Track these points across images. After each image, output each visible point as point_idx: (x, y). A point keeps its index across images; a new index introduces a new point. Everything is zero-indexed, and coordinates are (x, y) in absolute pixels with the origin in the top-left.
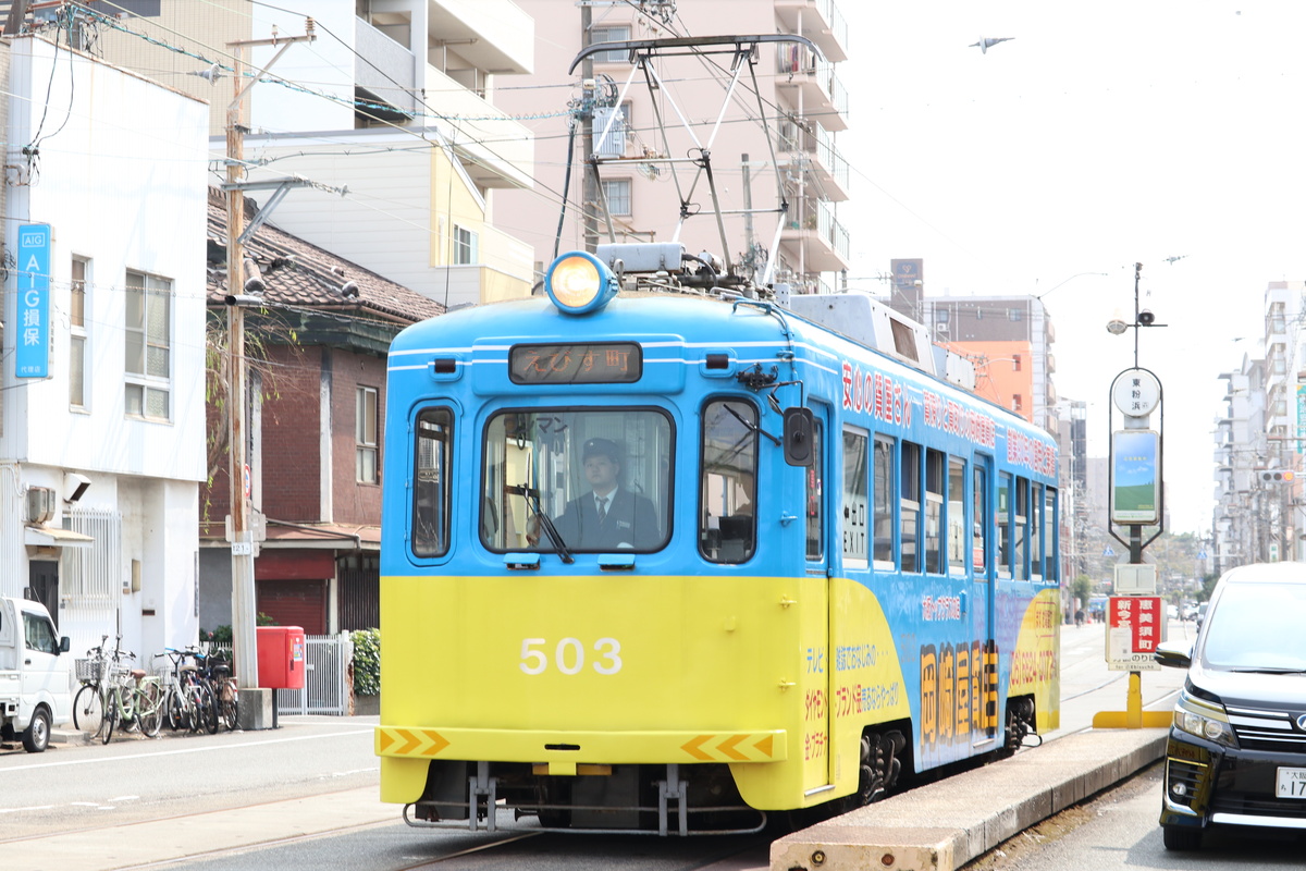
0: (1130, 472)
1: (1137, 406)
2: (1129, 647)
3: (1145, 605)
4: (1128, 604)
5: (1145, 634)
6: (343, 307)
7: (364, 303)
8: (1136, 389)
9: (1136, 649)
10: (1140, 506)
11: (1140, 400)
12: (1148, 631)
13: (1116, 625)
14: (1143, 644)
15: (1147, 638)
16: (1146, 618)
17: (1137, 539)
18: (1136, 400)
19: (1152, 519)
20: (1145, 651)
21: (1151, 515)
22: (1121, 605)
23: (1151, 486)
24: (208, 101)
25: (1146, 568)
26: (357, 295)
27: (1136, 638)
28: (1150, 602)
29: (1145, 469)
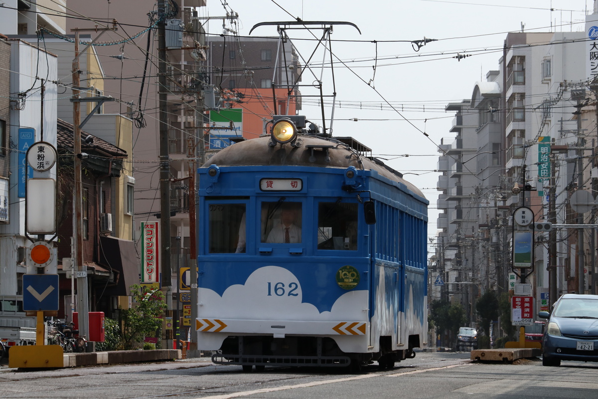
0: (521, 248)
1: (524, 222)
2: (521, 317)
3: (527, 300)
4: (520, 299)
5: (527, 311)
6: (88, 149)
7: (97, 147)
8: (523, 215)
9: (523, 317)
10: (525, 261)
11: (525, 220)
12: (528, 310)
13: (515, 308)
14: (526, 315)
15: (527, 313)
16: (527, 305)
17: (524, 274)
18: (524, 219)
19: (530, 266)
20: (526, 317)
21: (529, 264)
22: (517, 300)
23: (529, 253)
24: (57, 56)
25: (527, 285)
26: (92, 142)
27: (523, 312)
28: (529, 299)
29: (527, 247)
